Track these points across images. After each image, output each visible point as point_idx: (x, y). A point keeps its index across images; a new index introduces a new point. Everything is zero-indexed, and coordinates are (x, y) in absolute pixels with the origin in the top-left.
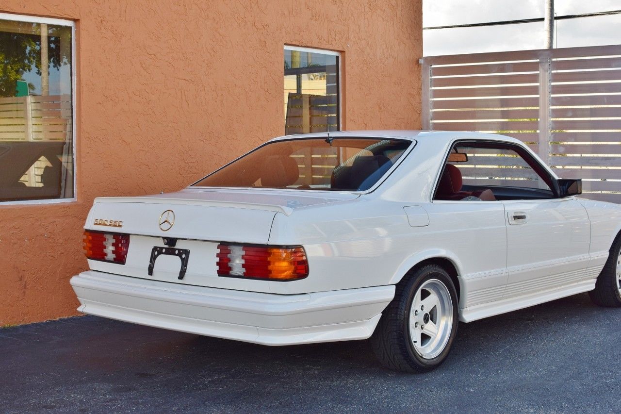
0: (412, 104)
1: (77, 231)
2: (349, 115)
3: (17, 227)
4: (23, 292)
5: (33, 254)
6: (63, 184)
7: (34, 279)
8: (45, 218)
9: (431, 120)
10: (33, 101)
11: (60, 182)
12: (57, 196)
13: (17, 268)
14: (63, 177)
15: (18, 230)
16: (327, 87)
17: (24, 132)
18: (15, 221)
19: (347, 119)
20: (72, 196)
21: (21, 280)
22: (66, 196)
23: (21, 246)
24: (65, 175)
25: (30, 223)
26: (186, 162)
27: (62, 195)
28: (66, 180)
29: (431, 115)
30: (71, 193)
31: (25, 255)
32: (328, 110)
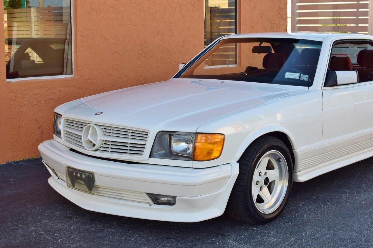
0: (281, 14)
1: (74, 96)
2: (243, 21)
3: (37, 94)
4: (41, 136)
5: (47, 111)
6: (65, 65)
7: (48, 127)
8: (55, 88)
9: (297, 24)
10: (35, 11)
11: (63, 64)
12: (61, 74)
13: (37, 120)
14: (65, 61)
15: (38, 96)
16: (229, 2)
17: (29, 30)
18: (36, 90)
19: (241, 23)
20: (71, 73)
21: (40, 128)
22: (67, 73)
23: (39, 106)
24: (66, 59)
25: (45, 91)
26: (143, 51)
27: (65, 73)
28: (67, 63)
29: (296, 21)
30: (71, 71)
31: (43, 112)
32: (230, 17)
